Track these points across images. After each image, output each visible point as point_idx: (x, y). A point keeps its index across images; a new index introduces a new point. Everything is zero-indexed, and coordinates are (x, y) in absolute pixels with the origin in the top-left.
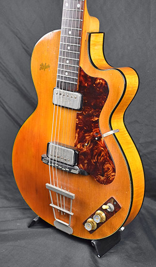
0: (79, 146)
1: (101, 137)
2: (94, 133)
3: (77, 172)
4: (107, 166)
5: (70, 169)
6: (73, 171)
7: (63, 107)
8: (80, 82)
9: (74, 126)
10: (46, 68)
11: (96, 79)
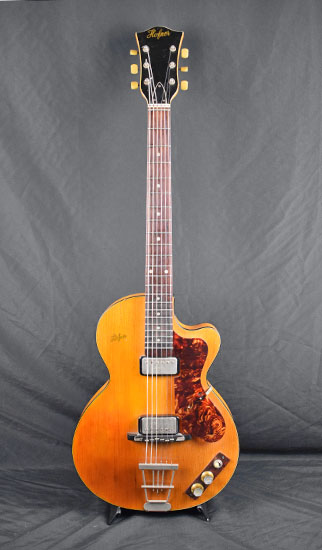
0: (180, 411)
1: (205, 396)
2: (196, 393)
3: (183, 438)
4: (216, 422)
5: (175, 438)
6: (178, 439)
7: (159, 375)
8: (175, 346)
9: (173, 392)
10: (120, 338)
11: (193, 340)
